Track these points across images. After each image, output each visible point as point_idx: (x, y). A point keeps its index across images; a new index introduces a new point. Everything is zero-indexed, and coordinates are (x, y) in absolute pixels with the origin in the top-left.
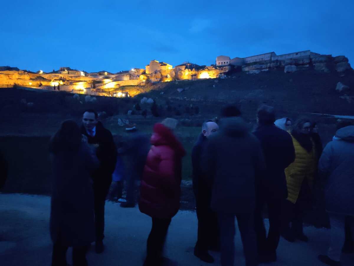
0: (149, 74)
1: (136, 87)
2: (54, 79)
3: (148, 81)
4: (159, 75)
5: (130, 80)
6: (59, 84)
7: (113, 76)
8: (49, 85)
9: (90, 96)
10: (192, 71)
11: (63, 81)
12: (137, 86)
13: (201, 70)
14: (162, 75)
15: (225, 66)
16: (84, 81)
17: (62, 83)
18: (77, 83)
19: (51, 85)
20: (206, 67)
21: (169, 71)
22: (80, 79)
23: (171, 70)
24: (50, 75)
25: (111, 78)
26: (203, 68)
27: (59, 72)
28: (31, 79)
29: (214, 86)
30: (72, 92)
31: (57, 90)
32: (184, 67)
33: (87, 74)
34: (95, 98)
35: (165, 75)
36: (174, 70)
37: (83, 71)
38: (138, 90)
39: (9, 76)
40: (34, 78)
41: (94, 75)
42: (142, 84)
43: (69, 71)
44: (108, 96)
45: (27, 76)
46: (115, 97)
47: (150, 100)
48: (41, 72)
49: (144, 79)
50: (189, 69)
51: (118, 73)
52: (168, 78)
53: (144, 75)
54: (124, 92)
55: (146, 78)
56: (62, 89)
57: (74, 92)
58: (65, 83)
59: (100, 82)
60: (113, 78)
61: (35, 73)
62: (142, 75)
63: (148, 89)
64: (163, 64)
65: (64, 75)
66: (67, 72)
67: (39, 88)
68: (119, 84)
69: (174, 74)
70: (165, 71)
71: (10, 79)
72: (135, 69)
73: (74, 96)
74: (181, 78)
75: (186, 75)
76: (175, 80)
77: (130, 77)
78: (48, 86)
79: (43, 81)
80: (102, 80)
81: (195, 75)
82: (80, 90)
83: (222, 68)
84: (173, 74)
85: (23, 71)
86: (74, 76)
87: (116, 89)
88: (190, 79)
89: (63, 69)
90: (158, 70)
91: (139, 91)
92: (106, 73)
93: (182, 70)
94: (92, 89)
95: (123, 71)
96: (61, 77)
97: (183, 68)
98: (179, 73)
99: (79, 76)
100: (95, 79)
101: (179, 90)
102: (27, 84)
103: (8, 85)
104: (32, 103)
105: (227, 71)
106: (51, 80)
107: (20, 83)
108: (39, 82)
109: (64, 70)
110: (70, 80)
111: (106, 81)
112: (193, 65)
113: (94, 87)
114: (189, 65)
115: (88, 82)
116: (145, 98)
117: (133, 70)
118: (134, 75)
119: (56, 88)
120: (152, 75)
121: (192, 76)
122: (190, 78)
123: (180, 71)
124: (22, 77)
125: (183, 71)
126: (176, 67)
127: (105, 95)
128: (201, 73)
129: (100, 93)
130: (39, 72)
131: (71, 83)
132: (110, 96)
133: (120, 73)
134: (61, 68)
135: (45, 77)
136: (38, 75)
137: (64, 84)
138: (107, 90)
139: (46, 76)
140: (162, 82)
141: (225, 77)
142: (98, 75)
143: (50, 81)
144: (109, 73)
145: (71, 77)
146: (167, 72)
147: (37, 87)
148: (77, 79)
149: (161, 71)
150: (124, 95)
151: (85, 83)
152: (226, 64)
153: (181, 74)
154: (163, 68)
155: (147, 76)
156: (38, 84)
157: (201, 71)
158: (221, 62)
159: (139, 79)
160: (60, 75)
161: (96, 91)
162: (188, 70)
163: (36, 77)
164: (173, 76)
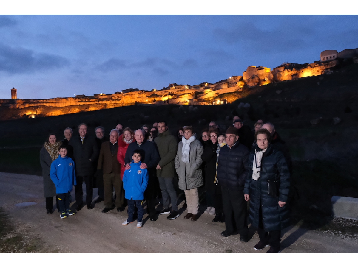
0: (246, 80)
1: (233, 93)
2: (164, 94)
3: (245, 87)
4: (256, 80)
5: (228, 87)
6: (169, 98)
7: (212, 86)
8: (160, 100)
9: (192, 106)
10: (293, 71)
11: (172, 95)
12: (235, 92)
13: (303, 68)
14: (259, 79)
15: (331, 61)
16: (188, 94)
17: (170, 97)
18: (182, 96)
19: (162, 100)
20: (308, 65)
21: (267, 74)
22: (185, 92)
23: (269, 72)
24: (161, 91)
25: (211, 88)
26: (305, 66)
27: (168, 88)
28: (147, 97)
29: (318, 83)
30: (178, 104)
31: (167, 103)
32: (283, 68)
33: (191, 87)
34: (196, 108)
35: (263, 78)
36: (272, 72)
37: (187, 85)
38: (236, 96)
39: (132, 96)
40: (149, 95)
41: (196, 87)
42: (239, 90)
43: (176, 87)
44: (208, 104)
45: (145, 95)
46: (214, 105)
47: (247, 105)
48: (155, 90)
49: (241, 85)
50: (289, 70)
51: (217, 83)
52: (266, 81)
53: (241, 81)
54: (222, 99)
55: (243, 84)
56: (170, 103)
57: (180, 104)
58: (173, 97)
59: (202, 93)
60: (213, 88)
61: (151, 91)
62: (239, 82)
63: (245, 95)
64: (260, 68)
65: (172, 90)
66: (174, 87)
67: (153, 103)
68: (218, 92)
69: (272, 77)
70: (263, 74)
71: (133, 98)
72: (233, 76)
73: (180, 107)
74: (280, 79)
75: (286, 75)
76: (274, 83)
77: (228, 85)
78: (160, 101)
79: (156, 97)
80: (203, 91)
81: (296, 75)
82: (185, 102)
83: (327, 63)
84: (271, 77)
85: (141, 91)
86: (180, 90)
87: (215, 98)
88: (290, 80)
89: (171, 85)
90: (256, 74)
91: (237, 97)
92: (206, 84)
93: (280, 72)
94: (194, 100)
95: (221, 80)
96: (170, 92)
97: (282, 69)
98: (277, 75)
99: (184, 90)
100: (197, 90)
101: (278, 92)
102: (145, 101)
103: (131, 103)
104: (148, 116)
105: (334, 65)
106: (162, 96)
107: (139, 100)
108: (153, 99)
109: (172, 86)
110: (177, 94)
111: (207, 91)
112: (293, 65)
113: (196, 98)
114: (288, 65)
115: (191, 94)
116: (241, 104)
117: (230, 78)
118: (231, 83)
119: (166, 102)
120: (249, 80)
121: (292, 76)
122: (290, 78)
123: (279, 73)
124: (141, 96)
125: (282, 72)
126: (274, 69)
127: (206, 103)
128: (302, 72)
129: (201, 103)
130: (153, 90)
131: (178, 97)
132: (210, 104)
133: (219, 82)
134: (170, 85)
135: (157, 94)
136: (152, 93)
137: (172, 98)
138: (207, 100)
139: (158, 93)
140: (260, 86)
141: (331, 73)
142: (199, 87)
143: (162, 97)
144: (209, 84)
145: (178, 91)
146: (265, 75)
147: (152, 102)
148: (182, 93)
149: (258, 75)
150: (222, 102)
151: (189, 95)
152: (332, 58)
153: (280, 75)
154: (260, 72)
155: (244, 82)
156: (152, 100)
157: (303, 70)
158: (325, 57)
159: (237, 85)
160: (169, 91)
161: (198, 101)
162: (288, 70)
163: (151, 95)
164: (271, 79)
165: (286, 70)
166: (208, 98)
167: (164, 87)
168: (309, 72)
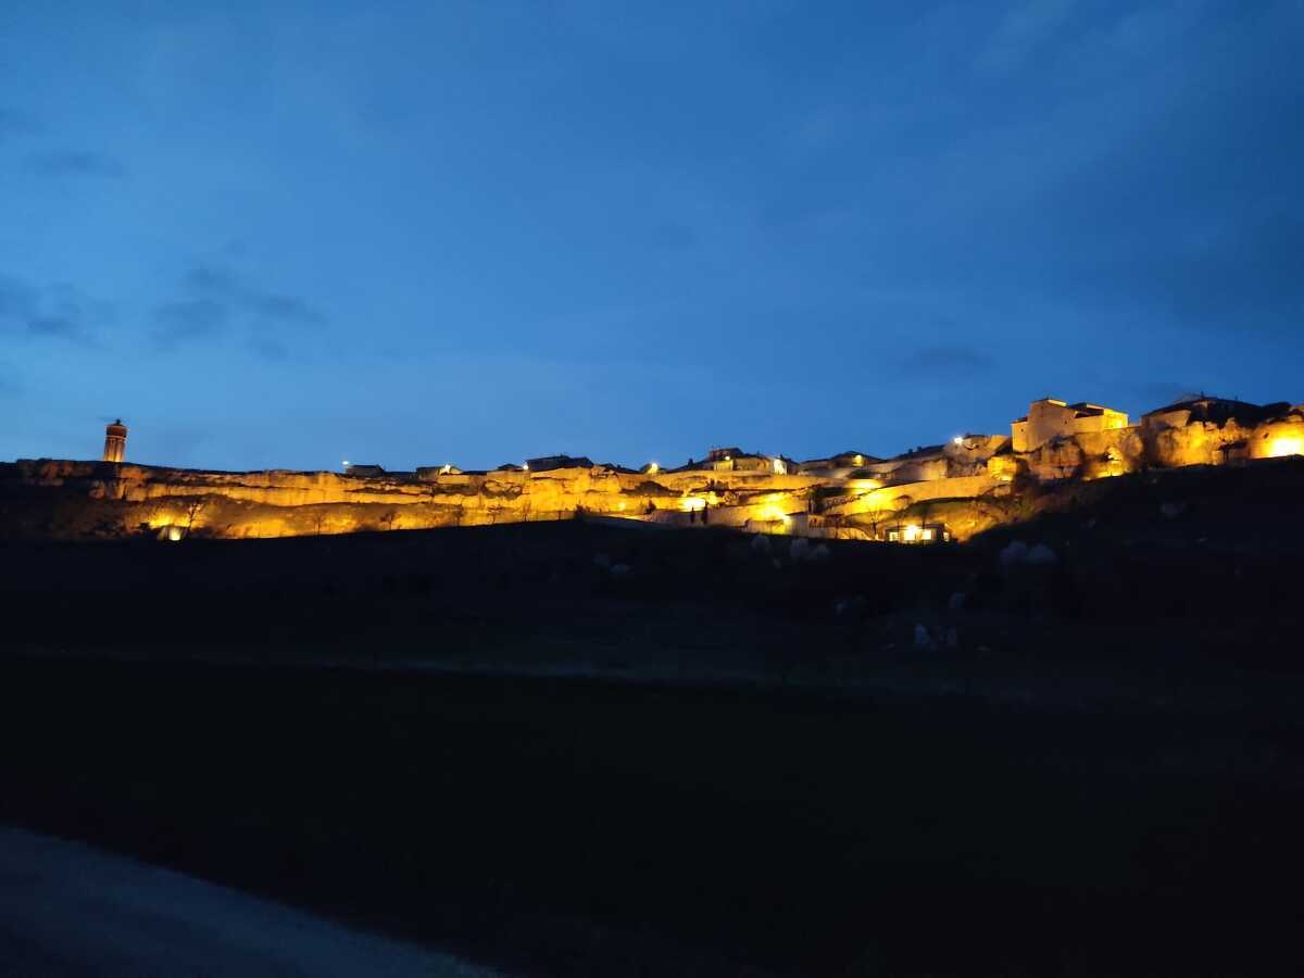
0: (1026, 452)
1: (973, 502)
2: (692, 486)
3: (1024, 478)
4: (1070, 455)
5: (950, 477)
6: (707, 504)
7: (885, 468)
8: (674, 507)
9: (805, 541)
10: (1225, 430)
11: (720, 492)
12: (978, 499)
13: (1268, 421)
14: (1082, 454)
16: (785, 491)
17: (713, 499)
18: (761, 499)
19: (680, 507)
20: (1291, 410)
21: (1115, 435)
22: (771, 483)
23: (1125, 429)
24: (679, 474)
25: (879, 476)
26: (1278, 414)
27: (705, 465)
28: (624, 491)
30: (745, 530)
31: (699, 523)
32: (1184, 414)
33: (794, 468)
34: (822, 548)
35: (1099, 451)
36: (1138, 430)
37: (782, 459)
38: (984, 513)
39: (563, 485)
40: (632, 488)
41: (816, 467)
42: (998, 493)
43: (738, 461)
44: (869, 539)
45: (614, 483)
46: (896, 544)
47: (1041, 553)
48: (654, 468)
49: (1005, 471)
50: (1209, 424)
51: (902, 457)
52: (1113, 462)
53: (1006, 456)
54: (928, 522)
55: (1013, 466)
56: (716, 520)
57: (755, 528)
58: (722, 500)
59: (840, 491)
60: (884, 475)
61: (637, 472)
62: (996, 459)
63: (1028, 509)
64: (1084, 411)
65: (722, 474)
66: (731, 463)
67: (646, 518)
68: (906, 493)
69: (1139, 445)
70: (1097, 436)
71: (567, 493)
72: (968, 436)
73: (754, 542)
74: (1173, 459)
75: (1196, 445)
76: (1145, 470)
77: (950, 466)
78: (671, 511)
79: (659, 496)
80: (846, 483)
81: (1241, 444)
82: (773, 522)
84: (1134, 448)
85: (604, 469)
86: (754, 477)
87: (899, 515)
88: (1215, 464)
89: (718, 454)
90: (1068, 432)
91: (989, 519)
92: (858, 459)
93: (1174, 429)
94: (811, 517)
95: (920, 448)
96: (713, 482)
97: (1179, 420)
98: (1161, 442)
99: (769, 475)
100: (821, 481)
101: (1168, 510)
102: (613, 509)
103: (560, 512)
104: (626, 568)
106: (682, 492)
107: (592, 503)
108: (645, 501)
109: (721, 459)
110: (738, 490)
111: (860, 486)
112: (1226, 406)
113: (819, 510)
114: (1205, 404)
115: (798, 493)
116: (1015, 546)
117: (959, 441)
118: (964, 461)
119: (698, 518)
120: (1040, 455)
121: (1225, 448)
122: (1216, 458)
123: (1167, 433)
124: (600, 485)
125: (1180, 430)
126: (1146, 417)
127: (859, 534)
128: (1266, 436)
129: (840, 531)
130: (647, 467)
131: (743, 500)
132: (877, 538)
133: (910, 455)
134: (714, 452)
135: (663, 484)
136: (643, 478)
137: (721, 504)
138: (867, 520)
139: (666, 481)
140: (1088, 479)
142: (830, 467)
143: (679, 496)
144: (869, 460)
145: (744, 479)
146: (1106, 440)
147: (640, 514)
148: (762, 486)
149: (1080, 438)
150: (927, 535)
151: (788, 495)
153: (1173, 445)
154: (1088, 425)
155: (1018, 461)
156: (642, 506)
157: (1269, 428)
159: (987, 472)
160: (711, 476)
161: (827, 524)
162: (1205, 426)
163: (638, 485)
164: (1135, 454)
165: (1198, 425)
166: (870, 514)
167: (691, 461)
168: (1294, 436)
